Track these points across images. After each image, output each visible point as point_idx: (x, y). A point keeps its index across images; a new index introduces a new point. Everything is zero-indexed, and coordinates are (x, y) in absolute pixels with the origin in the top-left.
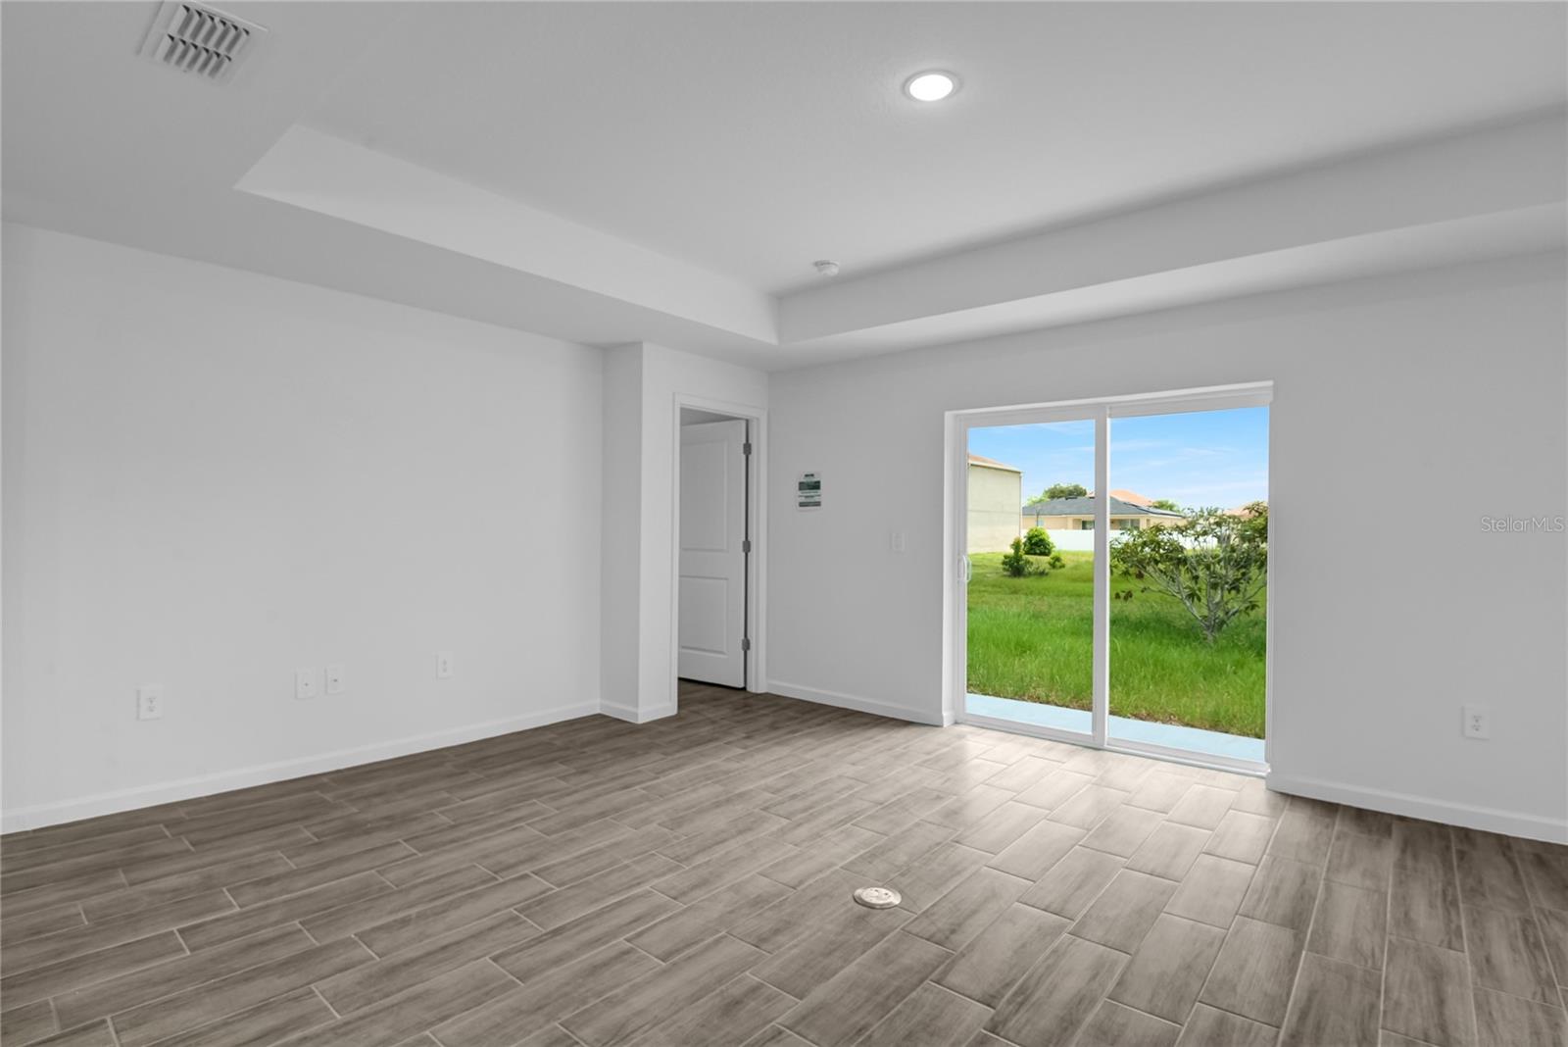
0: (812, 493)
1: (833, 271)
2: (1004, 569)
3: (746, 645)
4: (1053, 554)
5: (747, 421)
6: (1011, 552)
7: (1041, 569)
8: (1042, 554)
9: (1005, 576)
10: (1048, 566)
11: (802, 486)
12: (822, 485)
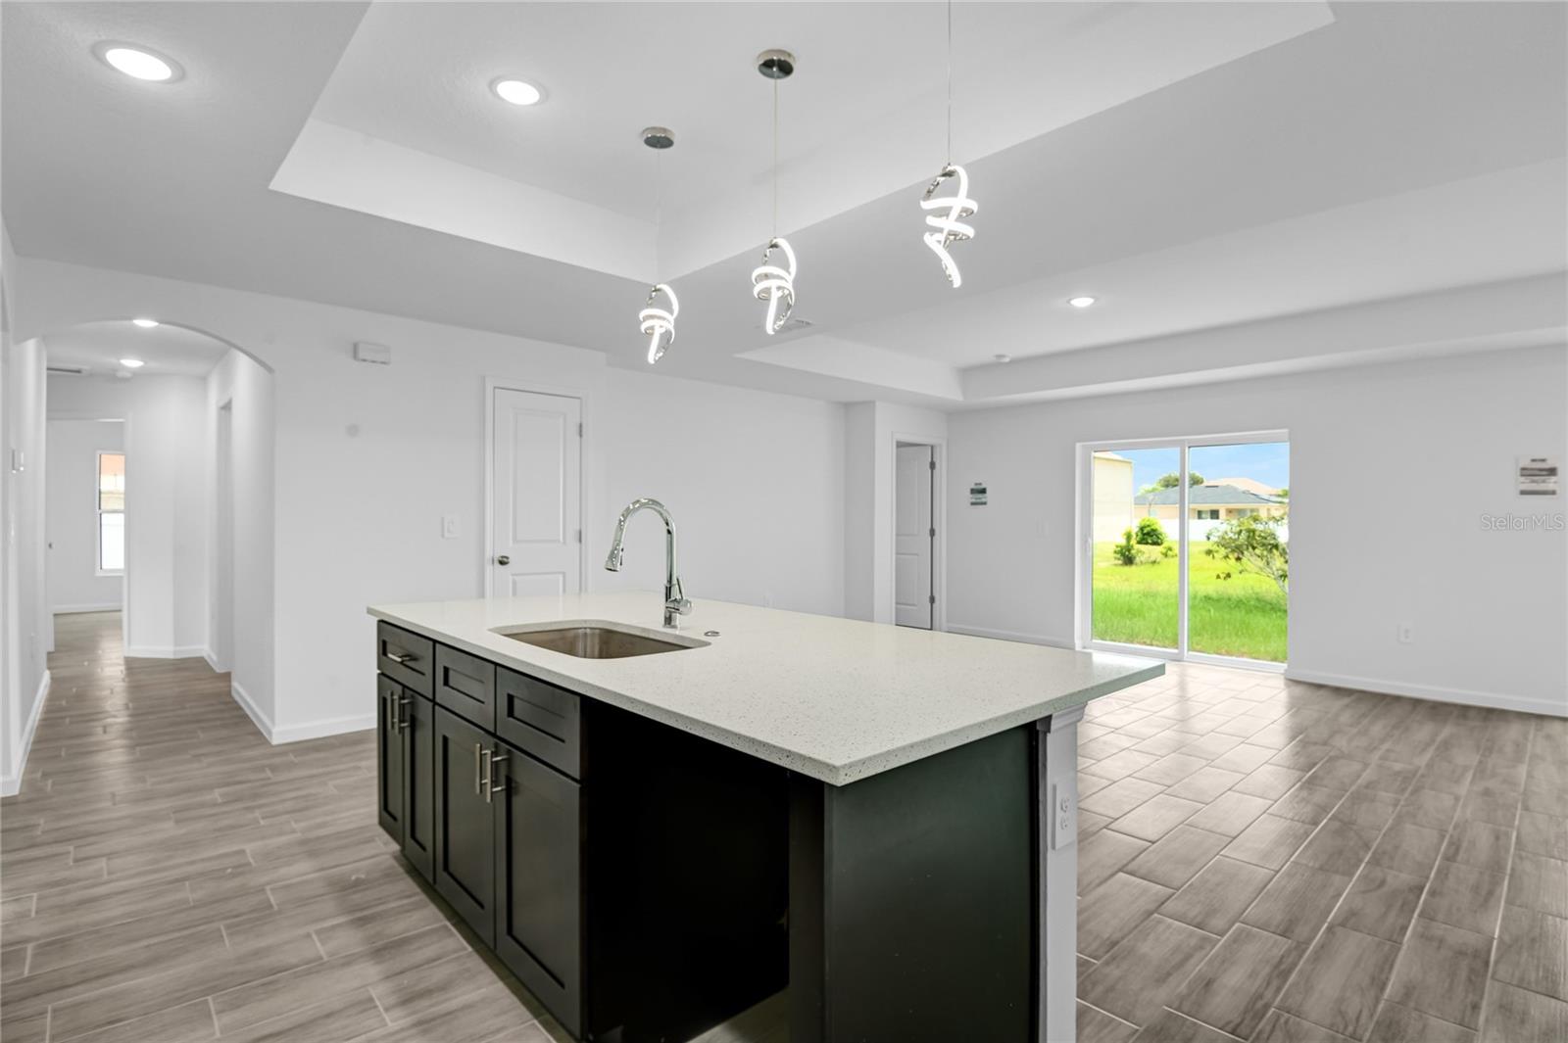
0: (980, 496)
1: (1007, 360)
2: (1116, 558)
3: (932, 600)
4: (1165, 544)
5: (932, 447)
6: (1123, 542)
7: (1153, 559)
8: (1155, 543)
9: (1116, 565)
10: (1161, 556)
11: (973, 491)
12: (988, 491)
